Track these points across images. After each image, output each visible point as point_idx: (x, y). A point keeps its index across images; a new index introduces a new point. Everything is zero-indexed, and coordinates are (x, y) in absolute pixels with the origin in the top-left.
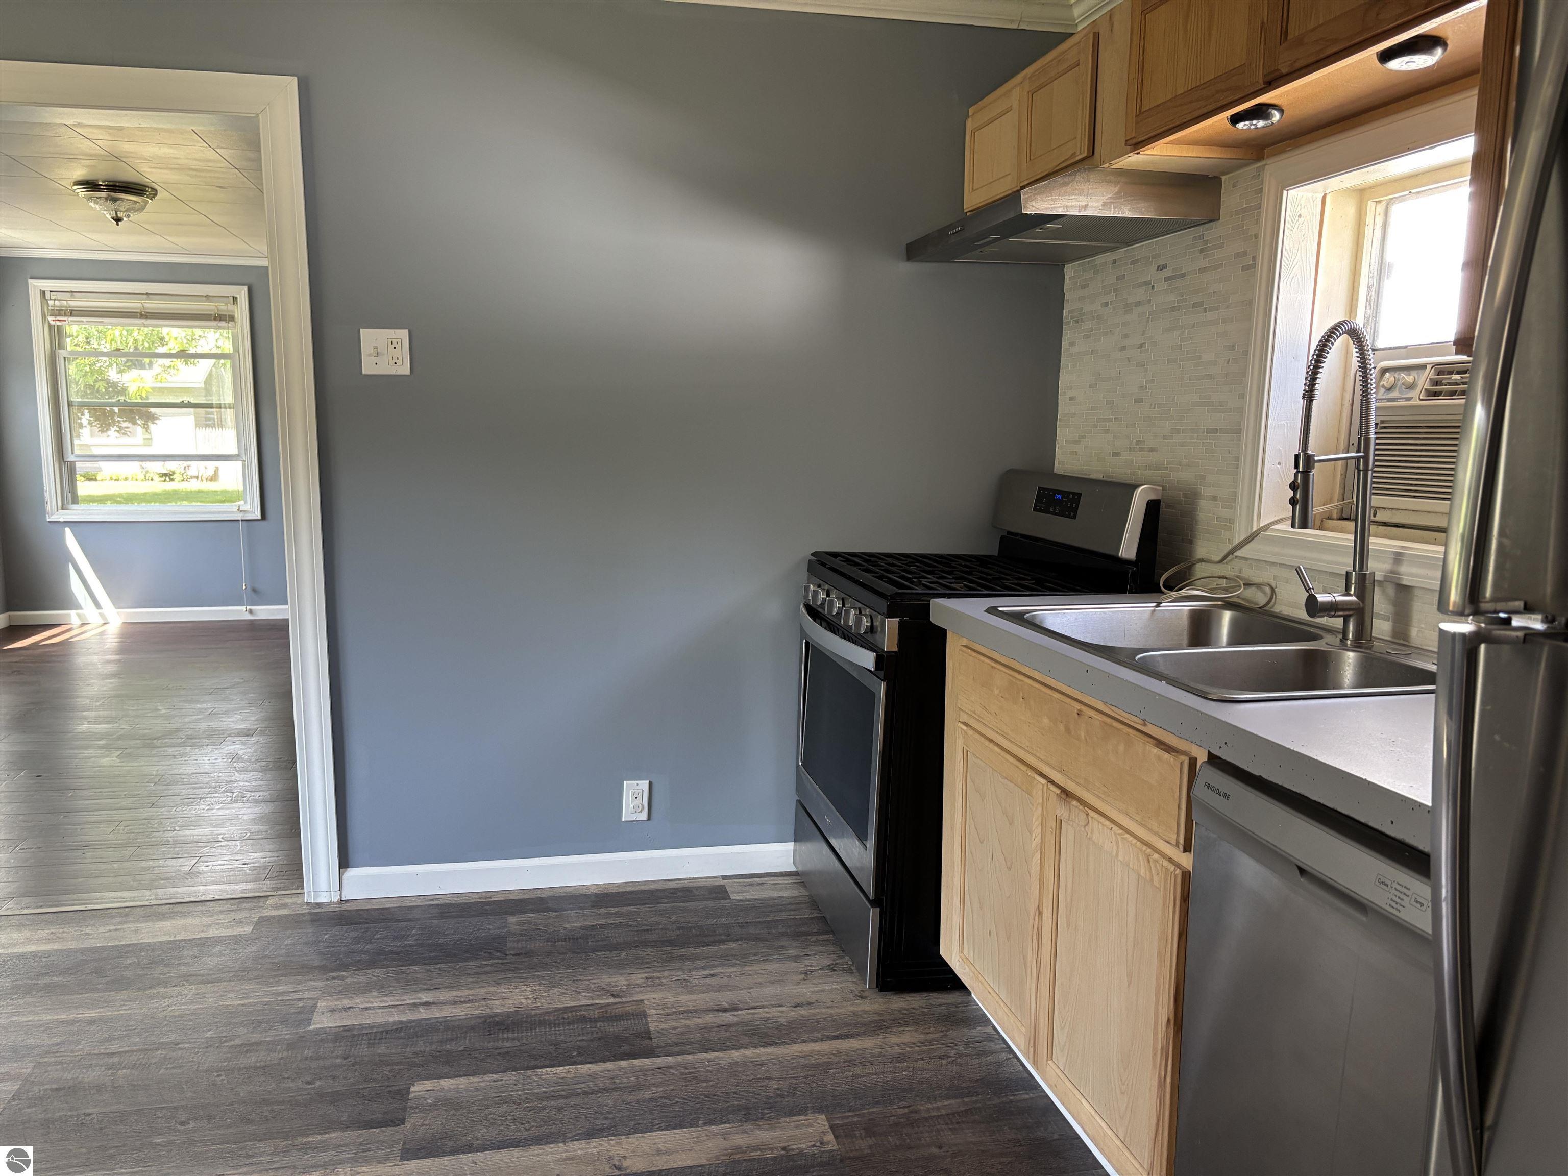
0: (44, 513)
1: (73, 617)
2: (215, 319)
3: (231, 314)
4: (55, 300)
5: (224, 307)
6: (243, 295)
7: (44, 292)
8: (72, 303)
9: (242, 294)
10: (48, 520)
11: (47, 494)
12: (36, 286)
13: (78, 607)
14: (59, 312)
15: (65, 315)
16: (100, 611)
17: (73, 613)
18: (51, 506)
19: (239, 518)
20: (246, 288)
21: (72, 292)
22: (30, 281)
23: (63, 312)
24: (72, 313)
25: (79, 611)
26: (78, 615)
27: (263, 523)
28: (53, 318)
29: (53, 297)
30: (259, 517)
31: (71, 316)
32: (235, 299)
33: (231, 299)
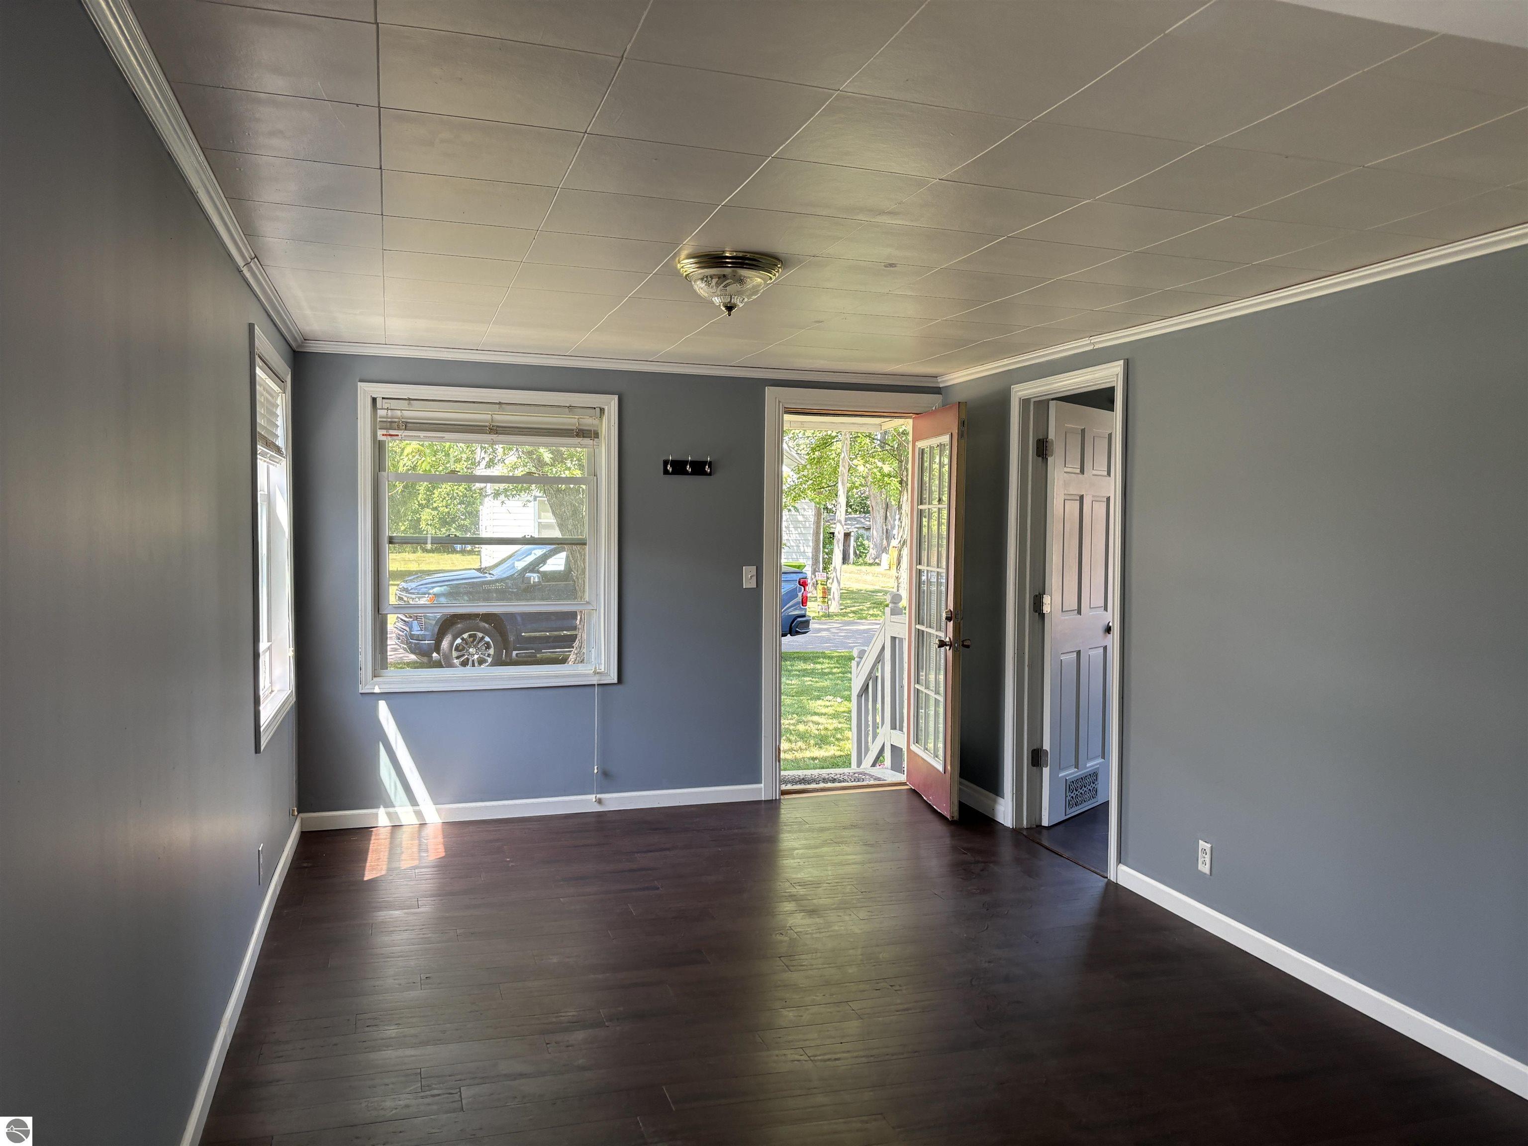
0: (356, 681)
1: (381, 818)
2: (578, 436)
3: (595, 429)
4: (388, 409)
5: (588, 421)
6: (612, 408)
7: (374, 400)
8: (406, 413)
9: (611, 404)
10: (360, 692)
11: (361, 658)
12: (366, 390)
13: (389, 804)
14: (391, 425)
15: (399, 429)
16: (417, 808)
17: (381, 812)
18: (366, 675)
19: (595, 683)
20: (616, 397)
21: (410, 399)
22: (359, 384)
23: (395, 425)
24: (407, 425)
25: (391, 810)
26: (389, 815)
27: (620, 687)
28: (384, 432)
29: (385, 406)
30: (615, 681)
31: (406, 429)
32: (602, 410)
33: (598, 410)
